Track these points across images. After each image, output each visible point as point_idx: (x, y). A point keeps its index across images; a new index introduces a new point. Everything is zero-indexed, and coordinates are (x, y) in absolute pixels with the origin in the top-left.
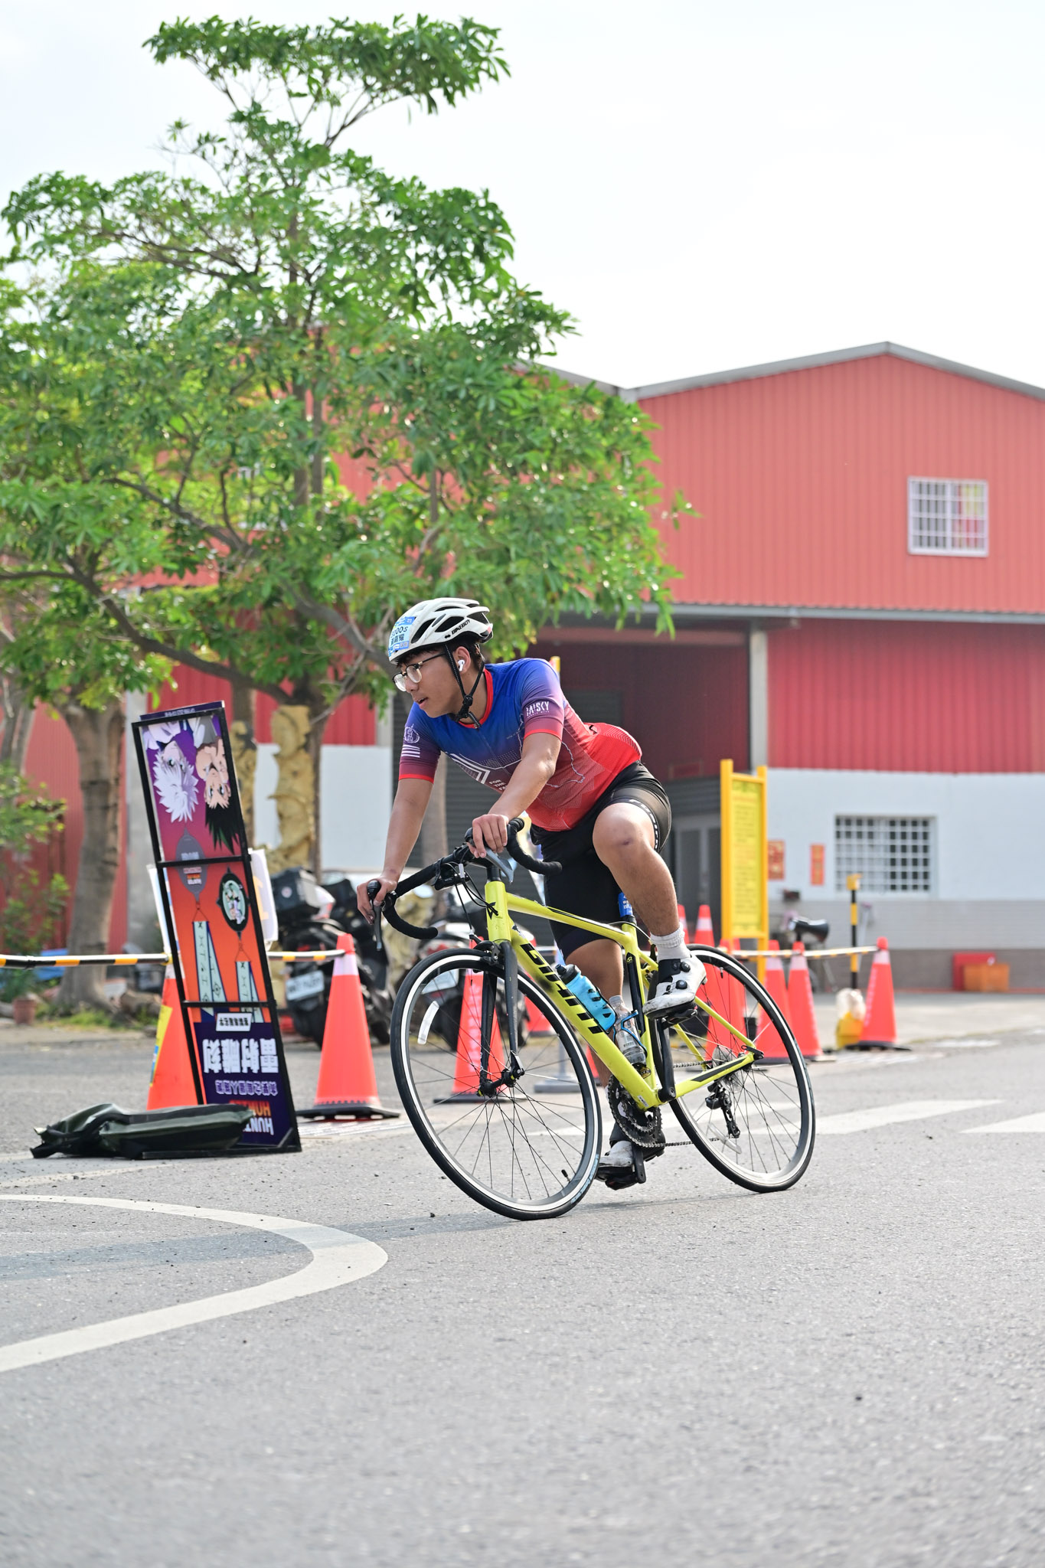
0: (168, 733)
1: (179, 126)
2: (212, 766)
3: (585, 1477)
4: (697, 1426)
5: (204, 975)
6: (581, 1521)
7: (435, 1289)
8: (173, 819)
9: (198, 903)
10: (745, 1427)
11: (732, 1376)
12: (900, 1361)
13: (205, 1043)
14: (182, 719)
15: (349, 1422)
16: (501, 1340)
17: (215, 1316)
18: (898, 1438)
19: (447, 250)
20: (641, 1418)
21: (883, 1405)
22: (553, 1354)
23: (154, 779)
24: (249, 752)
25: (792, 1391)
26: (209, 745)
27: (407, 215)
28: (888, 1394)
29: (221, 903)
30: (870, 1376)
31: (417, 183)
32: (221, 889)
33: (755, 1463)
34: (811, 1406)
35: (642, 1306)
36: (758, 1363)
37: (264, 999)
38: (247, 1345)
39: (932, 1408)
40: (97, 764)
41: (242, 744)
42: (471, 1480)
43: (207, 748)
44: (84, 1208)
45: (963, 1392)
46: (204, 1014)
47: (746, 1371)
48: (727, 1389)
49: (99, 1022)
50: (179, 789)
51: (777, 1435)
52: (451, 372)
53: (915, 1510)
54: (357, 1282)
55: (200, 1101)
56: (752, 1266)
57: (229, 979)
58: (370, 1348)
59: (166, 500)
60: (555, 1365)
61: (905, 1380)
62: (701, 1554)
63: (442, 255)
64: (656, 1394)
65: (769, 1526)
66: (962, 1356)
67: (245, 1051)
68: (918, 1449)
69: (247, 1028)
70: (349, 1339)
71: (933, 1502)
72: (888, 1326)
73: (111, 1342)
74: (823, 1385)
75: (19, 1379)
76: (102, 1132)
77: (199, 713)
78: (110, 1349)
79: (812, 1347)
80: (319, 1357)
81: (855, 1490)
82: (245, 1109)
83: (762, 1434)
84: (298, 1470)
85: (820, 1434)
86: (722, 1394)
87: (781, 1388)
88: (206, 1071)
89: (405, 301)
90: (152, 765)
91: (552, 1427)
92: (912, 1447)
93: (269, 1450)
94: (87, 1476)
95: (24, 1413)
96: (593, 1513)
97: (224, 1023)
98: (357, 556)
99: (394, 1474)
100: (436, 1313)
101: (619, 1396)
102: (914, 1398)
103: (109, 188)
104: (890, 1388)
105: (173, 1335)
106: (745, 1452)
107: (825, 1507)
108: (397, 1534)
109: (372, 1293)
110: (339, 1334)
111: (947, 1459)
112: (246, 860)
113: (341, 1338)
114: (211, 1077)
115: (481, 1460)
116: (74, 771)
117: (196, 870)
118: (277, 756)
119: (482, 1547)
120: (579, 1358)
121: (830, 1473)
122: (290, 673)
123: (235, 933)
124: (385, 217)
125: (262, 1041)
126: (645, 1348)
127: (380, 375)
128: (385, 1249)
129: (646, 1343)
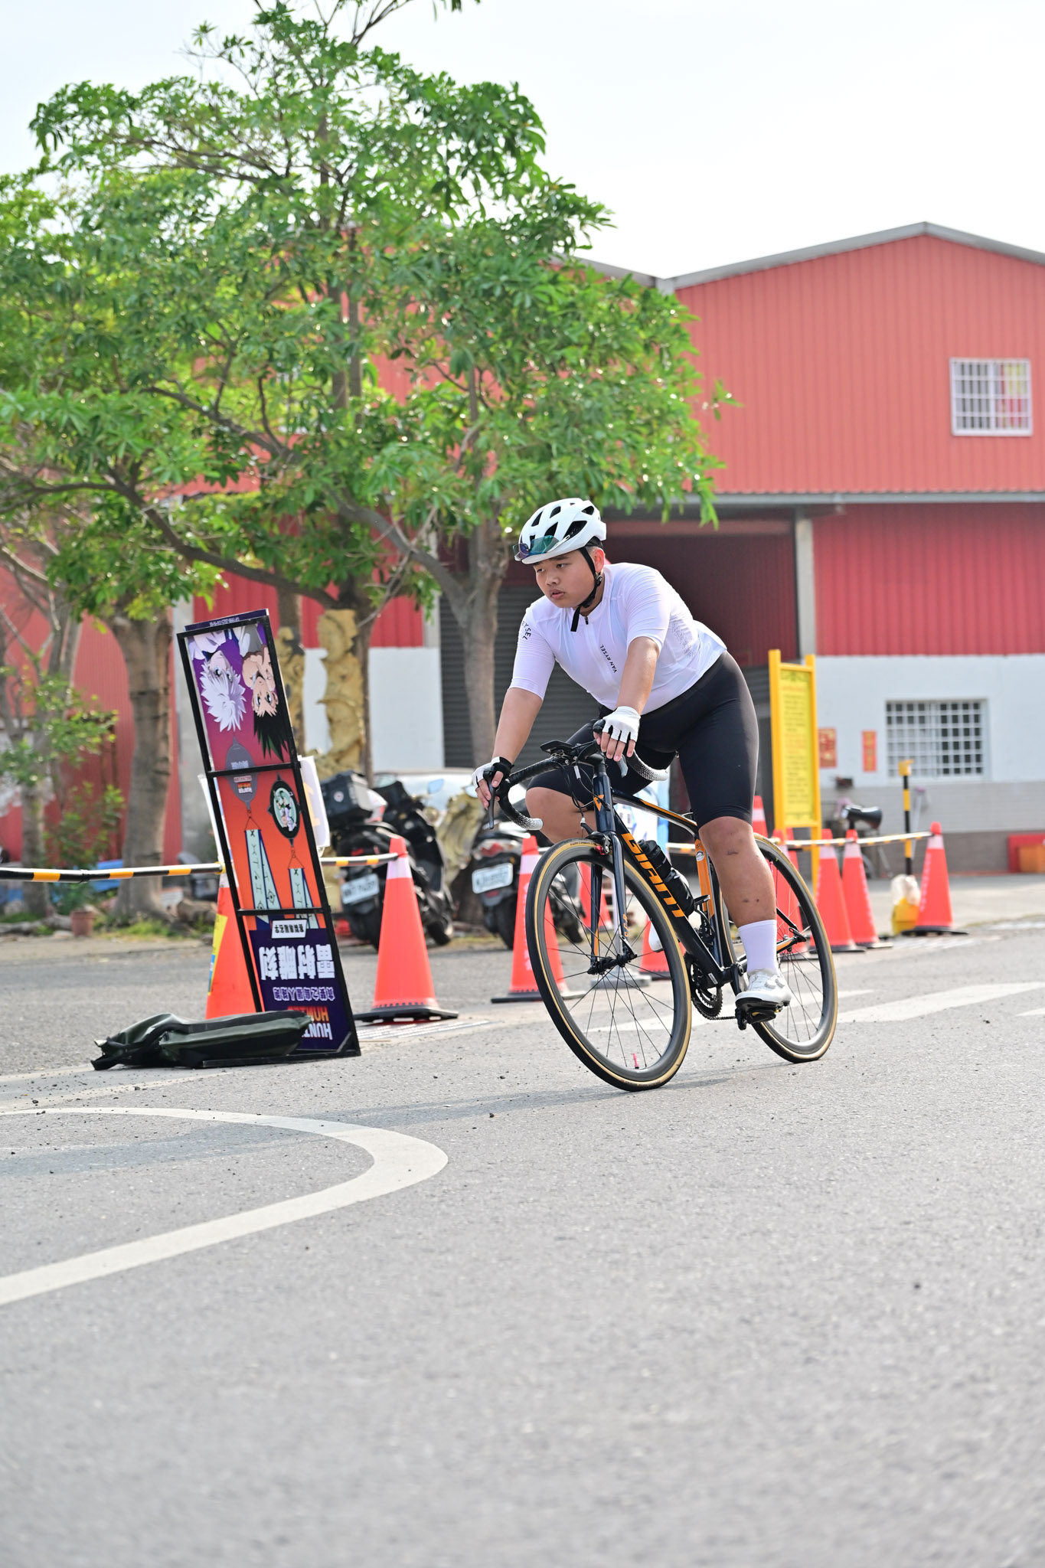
0: (214, 643)
1: (204, 29)
2: (259, 675)
3: (646, 1373)
4: (757, 1319)
5: (257, 883)
6: (642, 1417)
7: (495, 1190)
8: (222, 728)
9: (249, 811)
10: (805, 1318)
11: (792, 1268)
12: (959, 1248)
13: (262, 950)
14: (227, 628)
15: (412, 1326)
16: (561, 1238)
17: (277, 1223)
19: (478, 146)
20: (702, 1313)
21: (940, 1293)
23: (201, 690)
24: (297, 657)
25: (851, 1281)
26: (255, 654)
27: (438, 111)
28: (947, 1281)
29: (272, 810)
30: (929, 1263)
31: (446, 79)
32: (272, 797)
33: (814, 1354)
34: (870, 1295)
35: (702, 1200)
36: (818, 1253)
37: (318, 905)
38: (310, 1251)
39: (990, 1294)
40: (146, 675)
41: (289, 649)
42: (533, 1379)
43: (253, 657)
44: (145, 1119)
45: (1021, 1276)
46: (259, 922)
47: (805, 1262)
48: (786, 1281)
49: (157, 932)
50: (227, 698)
51: (836, 1326)
52: (486, 269)
53: (974, 1396)
54: (417, 1185)
55: (259, 1009)
56: (810, 1157)
57: (283, 886)
58: (432, 1251)
59: (205, 408)
60: (615, 1262)
61: (963, 1266)
62: (762, 1447)
63: (474, 152)
64: (716, 1289)
65: (829, 1417)
66: (1020, 1241)
67: (300, 957)
68: (975, 1336)
69: (302, 935)
70: (411, 1242)
71: (992, 1387)
72: (946, 1213)
73: (174, 1252)
74: (882, 1275)
75: (85, 1292)
76: (162, 1042)
78: (174, 1259)
79: (871, 1236)
80: (380, 1261)
81: (915, 1378)
82: (303, 1015)
83: (822, 1325)
84: (361, 1374)
85: (879, 1323)
86: (781, 1286)
87: (840, 1278)
88: (263, 978)
89: (438, 198)
90: (199, 676)
91: (613, 1325)
92: (971, 1333)
93: (333, 1356)
94: (156, 1386)
95: (91, 1325)
96: (655, 1408)
97: (279, 930)
98: (398, 459)
99: (456, 1376)
100: (497, 1214)
101: (679, 1292)
102: (972, 1284)
103: (137, 95)
104: (949, 1275)
105: (236, 1244)
106: (804, 1343)
107: (884, 1397)
108: (460, 1436)
109: (432, 1196)
110: (400, 1237)
111: (1006, 1345)
112: (296, 767)
113: (403, 1242)
114: (268, 984)
115: (544, 1359)
116: (123, 684)
117: (247, 778)
118: (324, 660)
119: (545, 1445)
120: (639, 1255)
121: (889, 1362)
122: (334, 576)
123: (287, 840)
124: (414, 115)
125: (318, 947)
126: (705, 1242)
127: (416, 274)
128: (445, 1151)
129: (705, 1238)
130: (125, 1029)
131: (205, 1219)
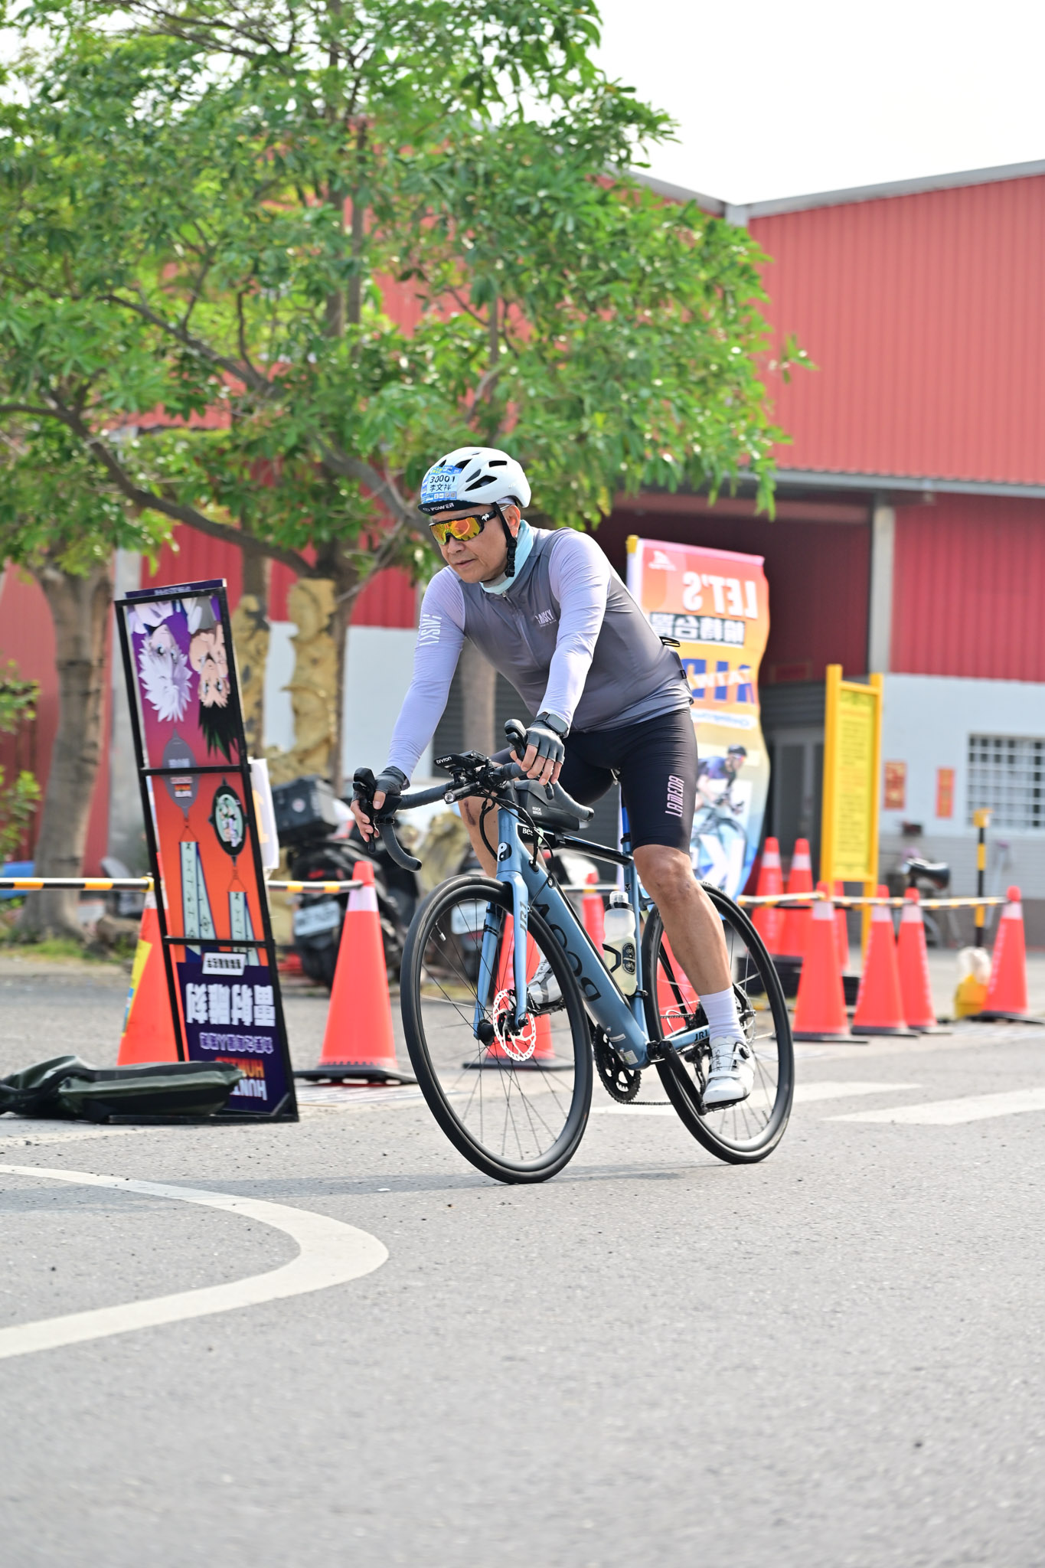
0: (158, 615)
2: (209, 657)
3: (588, 1524)
4: (727, 1470)
5: (190, 906)
7: (440, 1295)
8: (161, 717)
9: (186, 820)
10: (783, 1473)
11: (775, 1412)
12: (974, 1403)
13: (190, 987)
14: (175, 598)
15: (323, 1449)
16: (510, 1359)
17: (178, 1317)
18: (958, 1493)
19: (522, 33)
20: (663, 1458)
21: (945, 1454)
22: (570, 1378)
23: (140, 670)
24: (260, 633)
25: (842, 1432)
26: (206, 631)
28: (954, 1441)
29: (213, 820)
30: (936, 1419)
32: (215, 804)
33: (787, 1516)
34: (862, 1451)
35: (680, 1325)
36: (809, 1398)
37: (261, 937)
38: (213, 1354)
39: (1002, 1460)
40: (77, 641)
41: (252, 623)
42: (457, 1522)
43: (203, 635)
44: (38, 1181)
46: (189, 953)
47: (792, 1407)
48: (768, 1429)
49: (69, 953)
50: (169, 682)
51: (817, 1485)
52: (524, 181)
54: (347, 1284)
55: (181, 1058)
56: (816, 1282)
57: (220, 912)
58: (356, 1363)
59: (173, 325)
60: (570, 1392)
61: (975, 1425)
63: (515, 39)
64: (684, 1431)
67: (236, 999)
68: (977, 1507)
69: (239, 972)
70: (333, 1351)
72: (965, 1361)
73: (54, 1343)
74: (879, 1428)
76: (62, 1090)
77: (195, 592)
78: (52, 1352)
79: (874, 1382)
80: (295, 1371)
81: (899, 1551)
82: (232, 1069)
83: (801, 1482)
84: (257, 1502)
85: (867, 1485)
86: (760, 1433)
87: (830, 1429)
88: (190, 1021)
89: (468, 92)
90: (138, 653)
91: (557, 1465)
92: (972, 1504)
93: (227, 1479)
94: (13, 1500)
97: (212, 964)
98: (399, 404)
99: (368, 1512)
100: (438, 1324)
101: (640, 1431)
102: (983, 1447)
104: (957, 1434)
105: (126, 1339)
106: (777, 1502)
109: (365, 1297)
110: (321, 1344)
111: (1010, 1520)
112: (245, 771)
113: (324, 1349)
114: (195, 1028)
115: (472, 1499)
116: (51, 649)
117: (186, 779)
118: (294, 639)
120: (599, 1384)
121: (872, 1530)
122: (314, 538)
123: (229, 857)
125: (257, 988)
126: (678, 1375)
127: (434, 182)
128: (386, 1244)
129: (680, 1370)
130: (20, 1070)
131: (94, 1307)
